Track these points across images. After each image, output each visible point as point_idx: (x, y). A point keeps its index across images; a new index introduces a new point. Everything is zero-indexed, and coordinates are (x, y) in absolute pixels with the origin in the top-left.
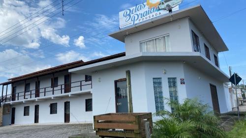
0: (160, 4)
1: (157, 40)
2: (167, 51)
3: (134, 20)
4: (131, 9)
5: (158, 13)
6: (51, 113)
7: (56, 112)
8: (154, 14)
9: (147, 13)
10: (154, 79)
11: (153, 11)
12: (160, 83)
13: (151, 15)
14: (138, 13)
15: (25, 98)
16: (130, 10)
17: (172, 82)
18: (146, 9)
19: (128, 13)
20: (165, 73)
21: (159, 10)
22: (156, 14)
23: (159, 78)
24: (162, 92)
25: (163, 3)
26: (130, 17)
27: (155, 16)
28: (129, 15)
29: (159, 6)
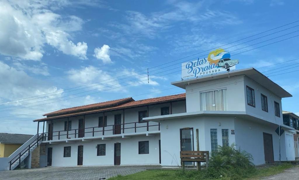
0: (219, 62)
1: (216, 92)
2: (224, 110)
3: (196, 73)
4: (194, 62)
5: (218, 69)
6: (98, 155)
7: (104, 154)
8: (214, 69)
9: (208, 68)
10: (211, 129)
11: (213, 67)
12: (216, 133)
13: (211, 70)
14: (200, 66)
15: (67, 138)
16: (192, 63)
17: (225, 133)
18: (207, 64)
19: (190, 65)
20: (220, 126)
21: (219, 66)
22: (216, 71)
23: (215, 129)
24: (217, 140)
25: (222, 61)
26: (192, 69)
27: (215, 72)
28: (191, 67)
29: (219, 63)
